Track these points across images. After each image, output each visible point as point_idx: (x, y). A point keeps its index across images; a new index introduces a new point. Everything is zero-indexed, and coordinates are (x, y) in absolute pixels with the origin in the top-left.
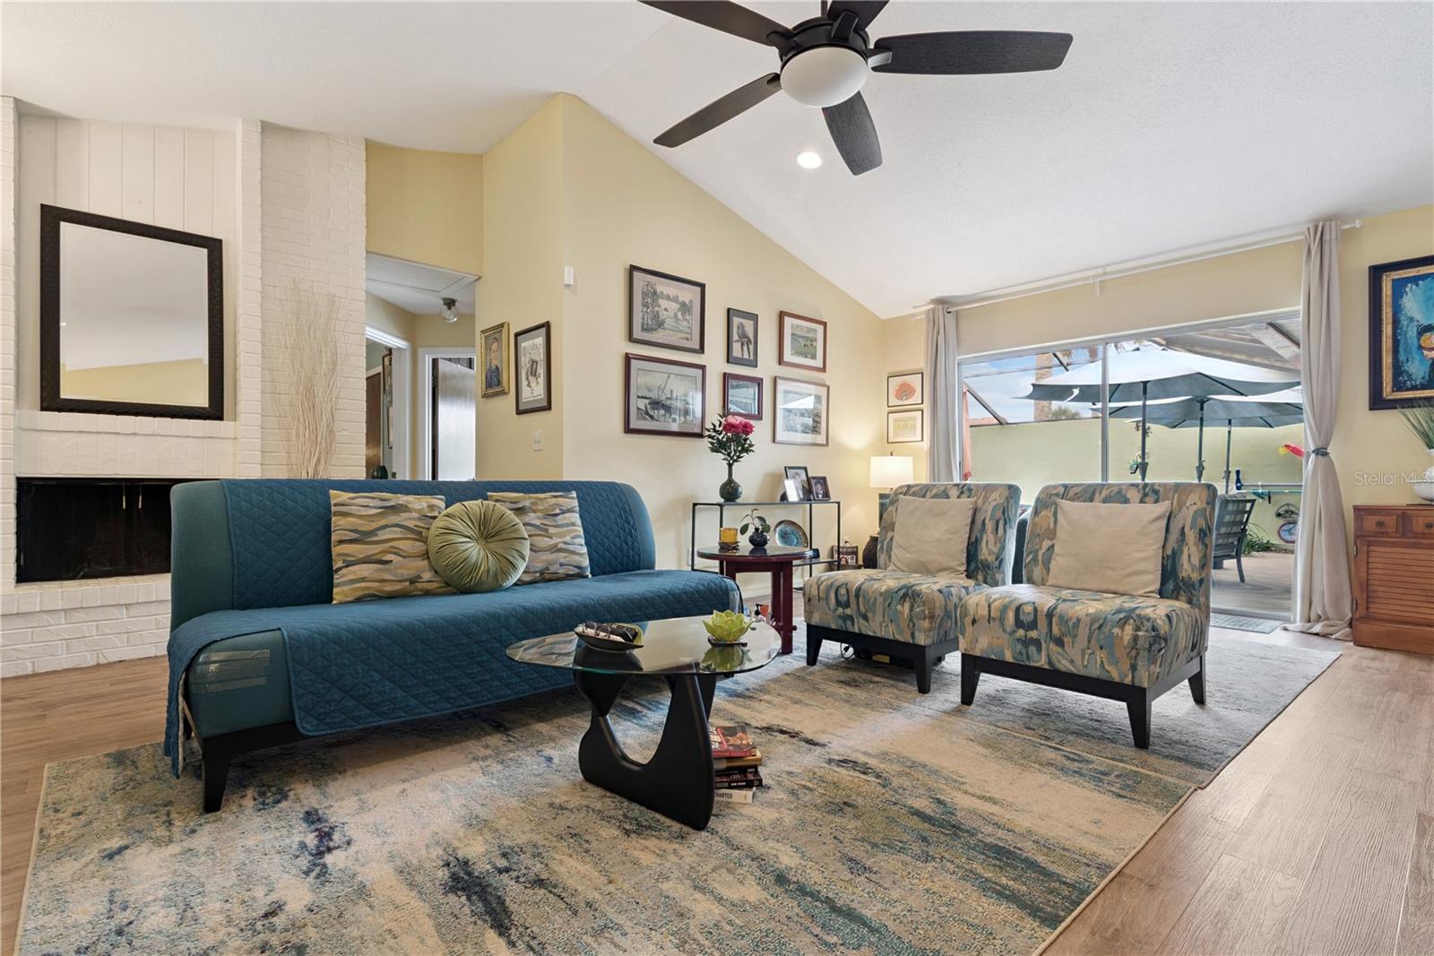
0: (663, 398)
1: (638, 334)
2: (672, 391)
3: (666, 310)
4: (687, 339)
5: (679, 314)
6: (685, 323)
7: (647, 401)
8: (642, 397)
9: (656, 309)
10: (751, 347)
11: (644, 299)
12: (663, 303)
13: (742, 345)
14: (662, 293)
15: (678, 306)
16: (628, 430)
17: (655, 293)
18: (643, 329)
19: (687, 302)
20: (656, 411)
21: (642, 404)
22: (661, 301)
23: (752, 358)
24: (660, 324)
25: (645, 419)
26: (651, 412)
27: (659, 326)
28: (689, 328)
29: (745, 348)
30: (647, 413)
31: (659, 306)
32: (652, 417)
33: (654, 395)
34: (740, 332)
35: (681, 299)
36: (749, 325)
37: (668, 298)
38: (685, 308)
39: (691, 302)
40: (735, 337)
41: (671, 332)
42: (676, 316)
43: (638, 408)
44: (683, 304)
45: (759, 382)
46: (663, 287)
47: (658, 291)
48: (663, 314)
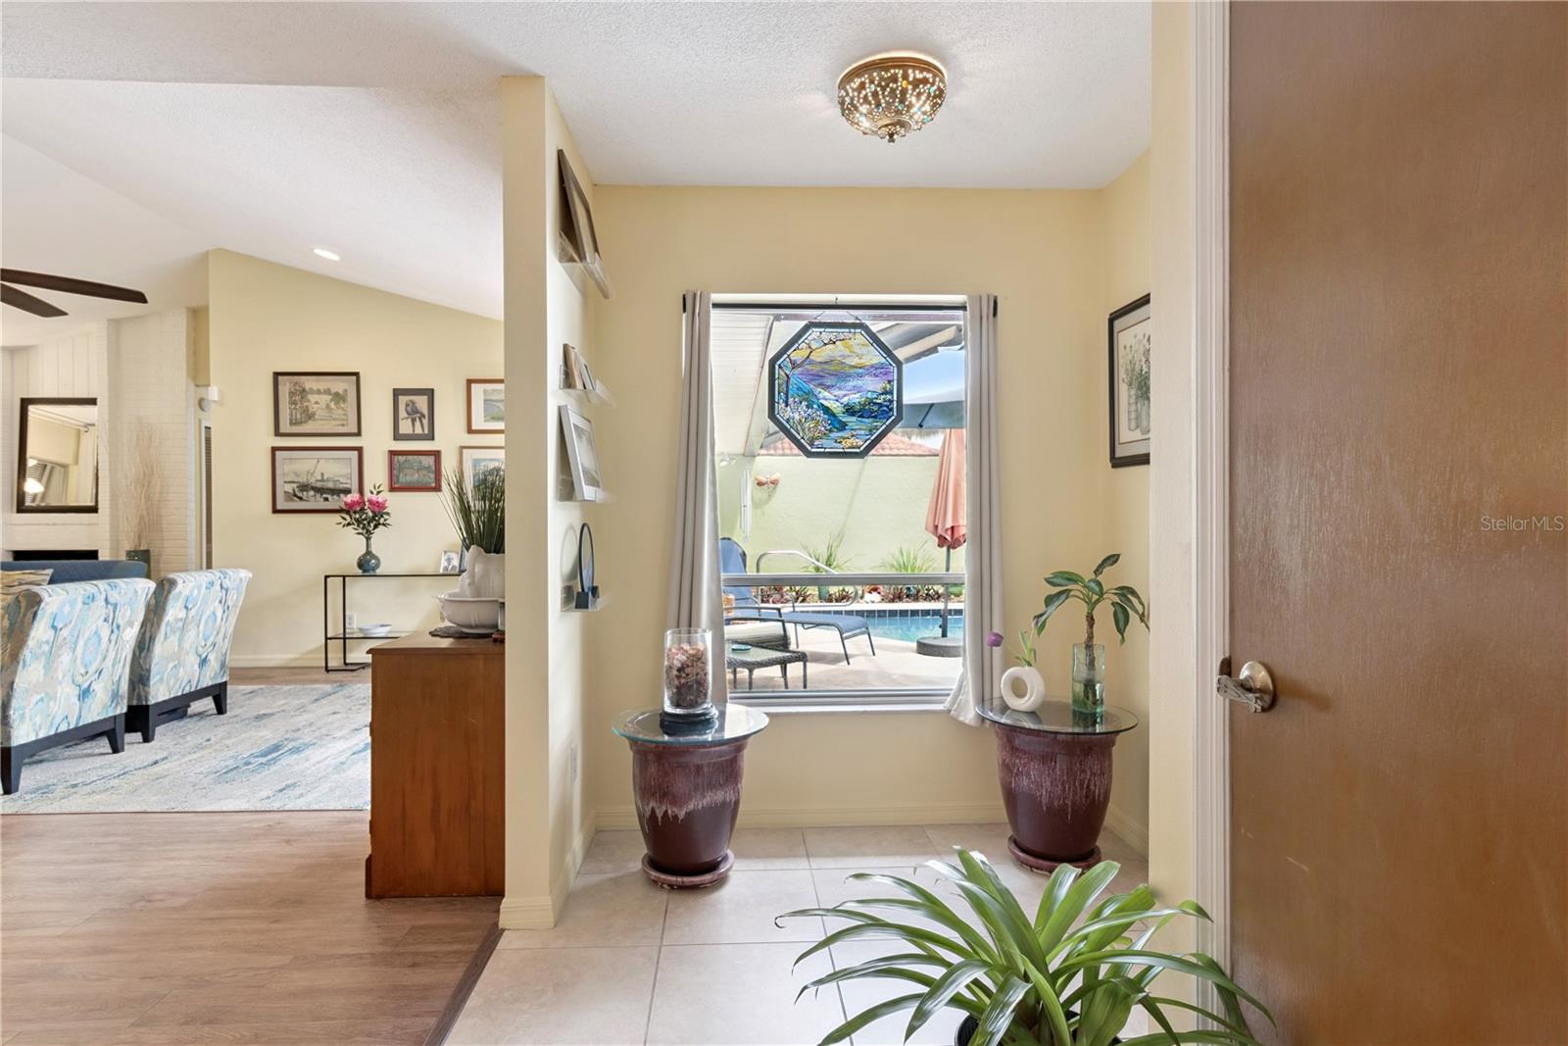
0: (312, 480)
1: (285, 427)
2: (322, 475)
3: (317, 403)
4: (343, 425)
5: (333, 405)
6: (340, 411)
7: (295, 485)
8: (289, 482)
9: (306, 404)
10: (425, 421)
11: (291, 397)
12: (313, 398)
13: (413, 421)
14: (311, 389)
15: (331, 397)
16: (275, 511)
17: (304, 390)
18: (291, 424)
19: (341, 392)
20: (305, 493)
21: (289, 488)
22: (310, 397)
23: (426, 432)
24: (311, 417)
25: (292, 500)
26: (300, 494)
27: (310, 418)
28: (344, 414)
29: (418, 423)
30: (295, 495)
31: (308, 401)
32: (301, 498)
33: (303, 479)
34: (409, 409)
35: (333, 391)
36: (422, 402)
37: (319, 392)
38: (339, 398)
39: (346, 391)
40: (402, 413)
41: (322, 422)
42: (328, 406)
43: (285, 492)
44: (337, 395)
45: (437, 454)
46: (309, 383)
47: (307, 388)
48: (313, 408)
